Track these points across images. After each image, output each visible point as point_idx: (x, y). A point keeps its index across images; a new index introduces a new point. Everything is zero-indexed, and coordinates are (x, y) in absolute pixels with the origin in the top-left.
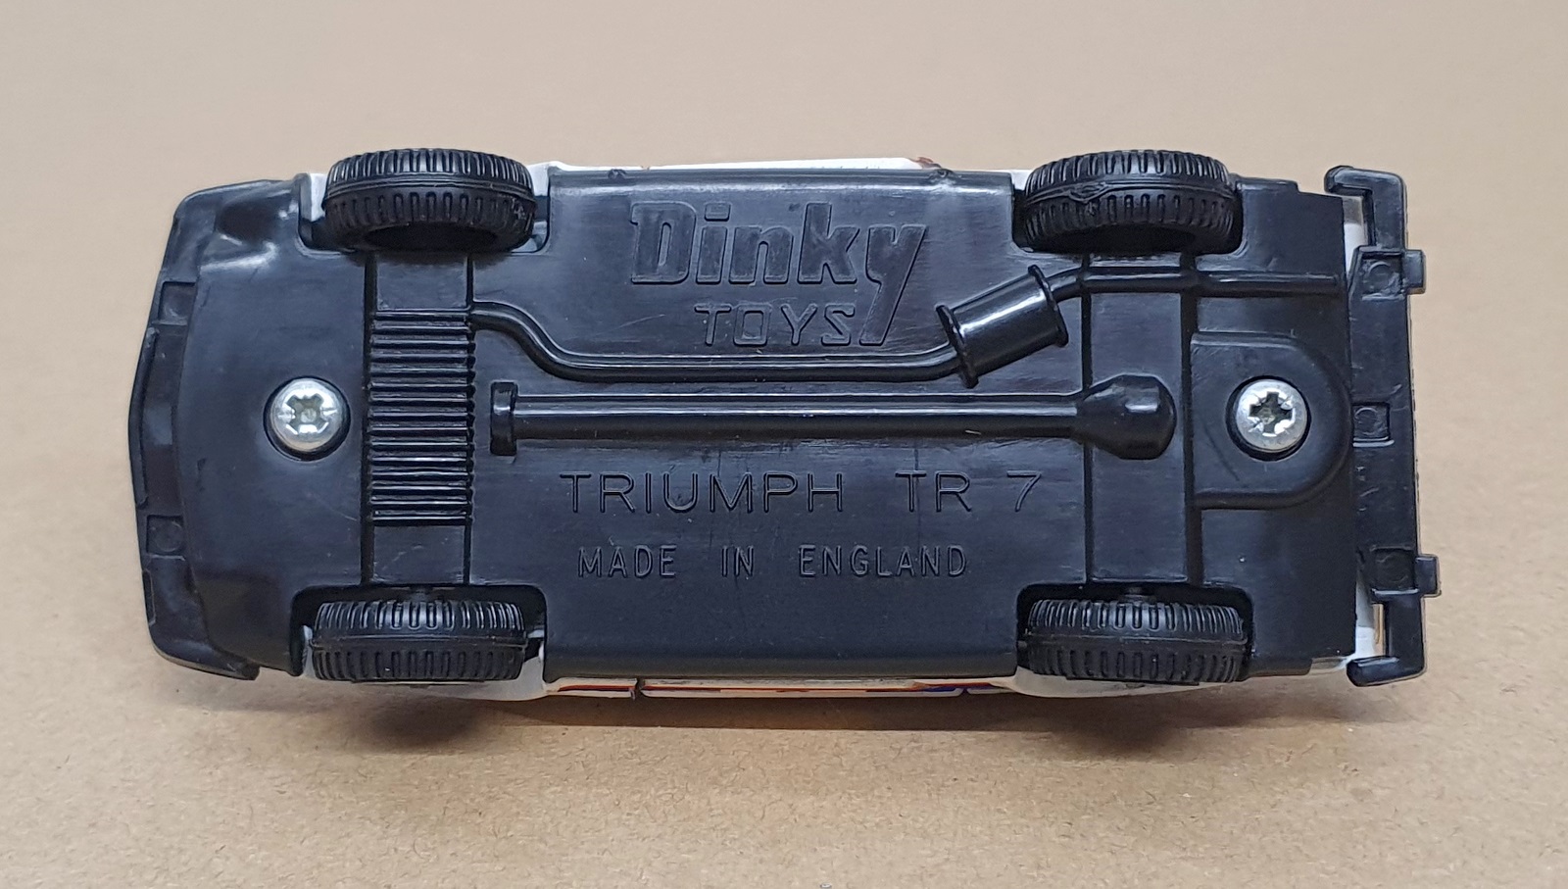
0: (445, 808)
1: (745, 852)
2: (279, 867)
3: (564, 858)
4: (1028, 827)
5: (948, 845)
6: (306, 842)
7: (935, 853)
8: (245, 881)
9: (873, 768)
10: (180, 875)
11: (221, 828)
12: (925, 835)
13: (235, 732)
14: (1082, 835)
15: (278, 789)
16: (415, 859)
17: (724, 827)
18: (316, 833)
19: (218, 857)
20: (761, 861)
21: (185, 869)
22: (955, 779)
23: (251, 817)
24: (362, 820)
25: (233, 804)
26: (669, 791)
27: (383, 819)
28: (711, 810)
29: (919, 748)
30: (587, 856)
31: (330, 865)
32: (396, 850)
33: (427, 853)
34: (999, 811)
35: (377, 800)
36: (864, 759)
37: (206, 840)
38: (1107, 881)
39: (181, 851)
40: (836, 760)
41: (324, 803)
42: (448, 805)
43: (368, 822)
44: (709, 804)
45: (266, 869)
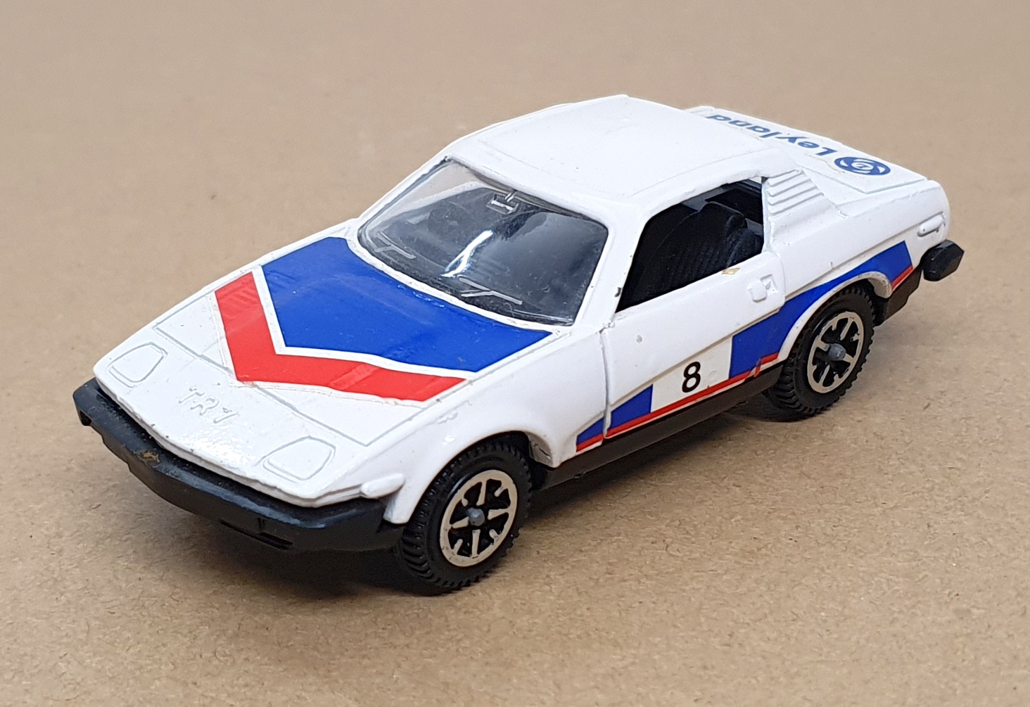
0: (240, 624)
1: (475, 657)
2: (109, 669)
3: (332, 662)
4: (697, 638)
5: (634, 652)
6: (131, 650)
7: (624, 658)
8: (83, 679)
9: (576, 594)
10: (32, 675)
11: (65, 640)
12: (616, 644)
13: (76, 567)
14: (740, 644)
15: (109, 610)
16: (216, 662)
17: (458, 638)
18: (138, 643)
19: (61, 662)
20: (487, 664)
21: (36, 671)
22: (641, 602)
23: (88, 632)
24: (174, 634)
25: (74, 621)
26: (416, 611)
27: (190, 632)
28: (448, 626)
29: (612, 579)
30: (350, 660)
31: (149, 667)
32: (201, 656)
33: (225, 658)
34: (675, 626)
35: (186, 618)
36: (569, 587)
37: (52, 650)
38: (759, 679)
39: (33, 657)
40: (547, 588)
41: (145, 622)
42: (242, 622)
43: (179, 635)
44: (446, 621)
45: (100, 671)
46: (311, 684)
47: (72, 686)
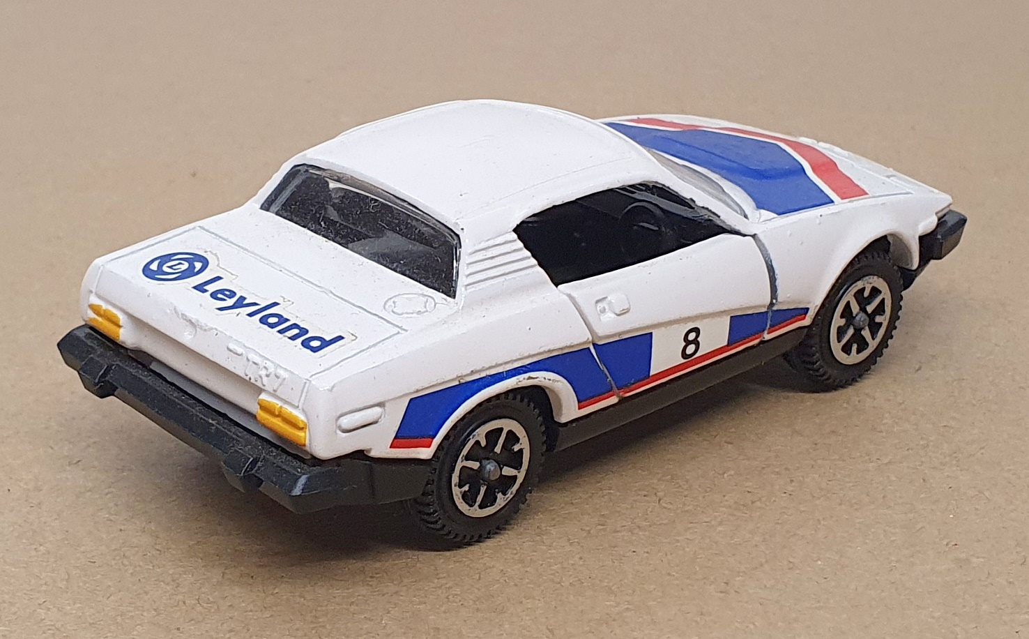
0: (224, 573)
1: (466, 604)
2: (90, 616)
3: (319, 609)
4: (693, 586)
5: (628, 598)
6: (112, 598)
7: (618, 604)
8: (62, 625)
9: (568, 544)
10: (9, 621)
11: (44, 588)
12: (610, 591)
13: (56, 519)
14: (736, 591)
15: (89, 560)
16: (199, 609)
17: (448, 586)
18: (120, 591)
19: (41, 609)
20: (478, 610)
21: (14, 617)
22: (634, 552)
23: (67, 580)
24: (156, 582)
25: (53, 571)
26: (404, 561)
27: (173, 581)
28: (438, 574)
29: (604, 530)
30: (338, 607)
31: (130, 614)
32: (184, 603)
33: (210, 605)
34: (669, 574)
35: (169, 567)
36: (560, 538)
37: (31, 597)
38: (756, 623)
39: (11, 604)
40: (538, 538)
41: (126, 571)
42: (226, 571)
43: (162, 583)
44: (436, 570)
45: (80, 617)
46: (297, 630)
47: (51, 632)
